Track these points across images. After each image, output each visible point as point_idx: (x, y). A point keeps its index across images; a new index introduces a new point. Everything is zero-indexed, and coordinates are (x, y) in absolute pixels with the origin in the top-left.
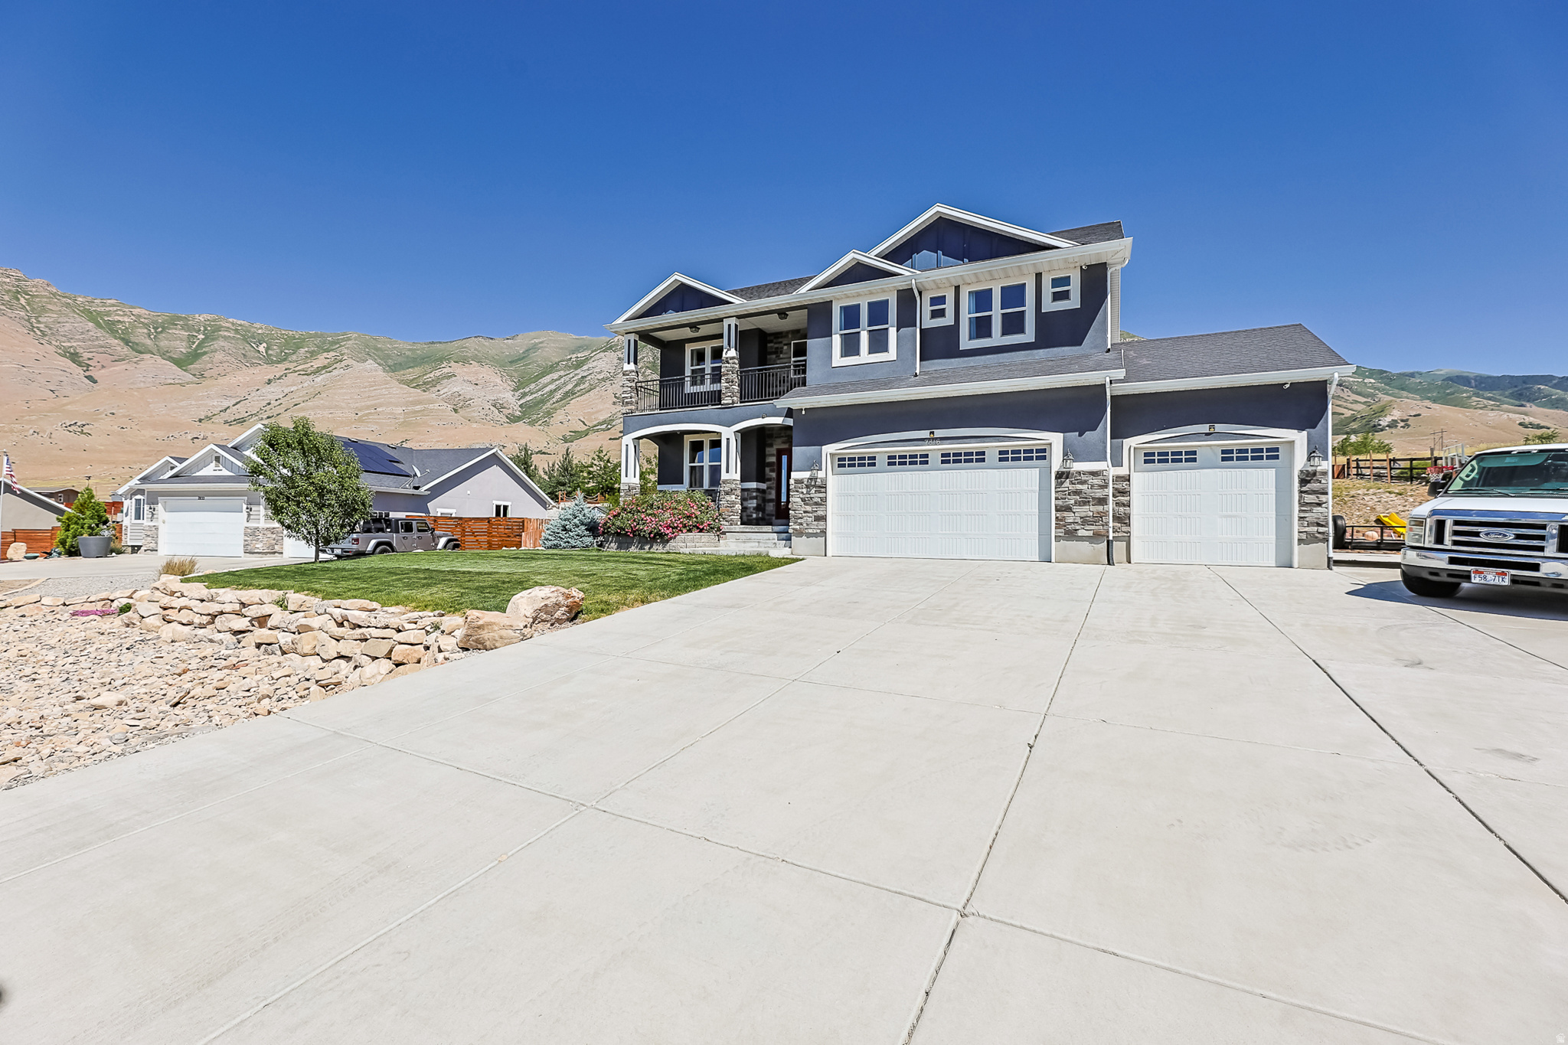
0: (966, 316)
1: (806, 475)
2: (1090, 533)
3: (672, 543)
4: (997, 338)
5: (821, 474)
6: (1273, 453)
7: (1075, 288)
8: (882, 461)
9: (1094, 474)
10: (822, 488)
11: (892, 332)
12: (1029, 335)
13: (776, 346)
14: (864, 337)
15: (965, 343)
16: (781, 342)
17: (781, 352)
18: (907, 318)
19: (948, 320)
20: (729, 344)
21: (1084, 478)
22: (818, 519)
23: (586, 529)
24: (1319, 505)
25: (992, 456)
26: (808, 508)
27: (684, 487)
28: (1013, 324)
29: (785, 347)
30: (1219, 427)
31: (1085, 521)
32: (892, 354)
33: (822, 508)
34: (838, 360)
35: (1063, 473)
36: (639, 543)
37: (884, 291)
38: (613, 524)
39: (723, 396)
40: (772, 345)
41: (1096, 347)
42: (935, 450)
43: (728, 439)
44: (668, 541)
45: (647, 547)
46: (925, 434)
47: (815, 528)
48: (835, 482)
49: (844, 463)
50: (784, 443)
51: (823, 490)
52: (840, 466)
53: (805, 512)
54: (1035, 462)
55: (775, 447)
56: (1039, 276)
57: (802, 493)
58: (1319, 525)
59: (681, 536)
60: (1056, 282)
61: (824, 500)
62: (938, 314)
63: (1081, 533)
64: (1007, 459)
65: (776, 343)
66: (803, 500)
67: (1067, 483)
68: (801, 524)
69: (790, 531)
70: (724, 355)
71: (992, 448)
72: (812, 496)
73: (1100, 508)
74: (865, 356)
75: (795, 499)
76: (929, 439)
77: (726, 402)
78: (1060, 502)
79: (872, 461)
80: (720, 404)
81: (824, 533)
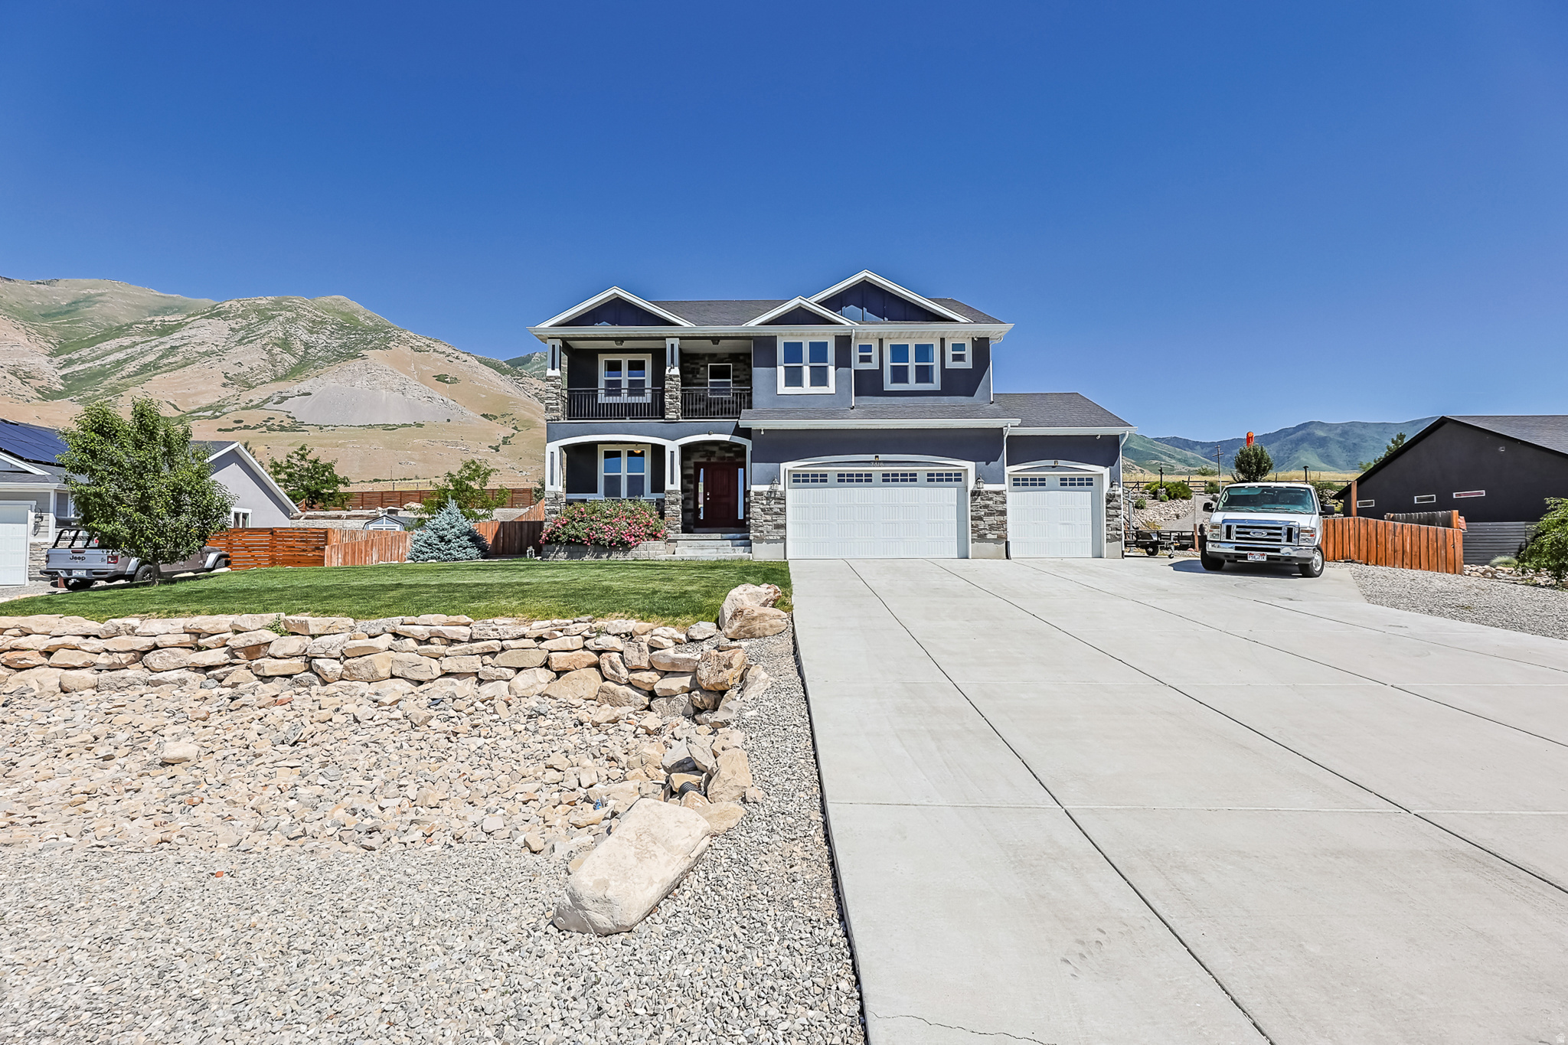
0: (888, 363)
1: (766, 488)
2: (996, 537)
3: (634, 552)
4: (912, 384)
5: (781, 488)
6: (1089, 482)
7: (968, 353)
8: (832, 478)
9: (997, 493)
10: (782, 499)
11: (831, 370)
12: (936, 384)
13: (693, 366)
14: (806, 371)
15: (889, 386)
16: (697, 364)
17: (698, 373)
18: (843, 361)
19: (874, 365)
20: (672, 362)
21: (990, 496)
22: (778, 527)
23: (468, 540)
24: (1117, 516)
25: (922, 477)
26: (769, 518)
27: (600, 495)
28: (924, 374)
29: (702, 369)
30: (1061, 463)
31: (991, 528)
32: (831, 388)
33: (783, 517)
34: (782, 389)
35: (976, 492)
36: (594, 552)
37: (824, 334)
38: (564, 534)
39: (666, 411)
40: (688, 364)
41: (983, 399)
42: (877, 470)
43: (672, 452)
44: (629, 549)
45: (605, 556)
46: (872, 457)
47: (776, 535)
48: (794, 497)
49: (798, 478)
50: (702, 457)
51: (782, 502)
52: (794, 481)
53: (765, 521)
54: (953, 483)
55: (693, 461)
56: (942, 340)
57: (763, 504)
58: (1117, 529)
59: (643, 544)
60: (955, 347)
61: (783, 511)
62: (866, 359)
63: (989, 536)
64: (933, 480)
65: (692, 364)
66: (763, 510)
67: (979, 500)
68: (762, 532)
69: (751, 538)
70: (667, 372)
71: (922, 471)
72: (771, 506)
73: (1002, 518)
74: (807, 388)
75: (756, 509)
76: (874, 462)
77: (670, 417)
78: (974, 514)
79: (824, 478)
80: (663, 418)
81: (784, 539)
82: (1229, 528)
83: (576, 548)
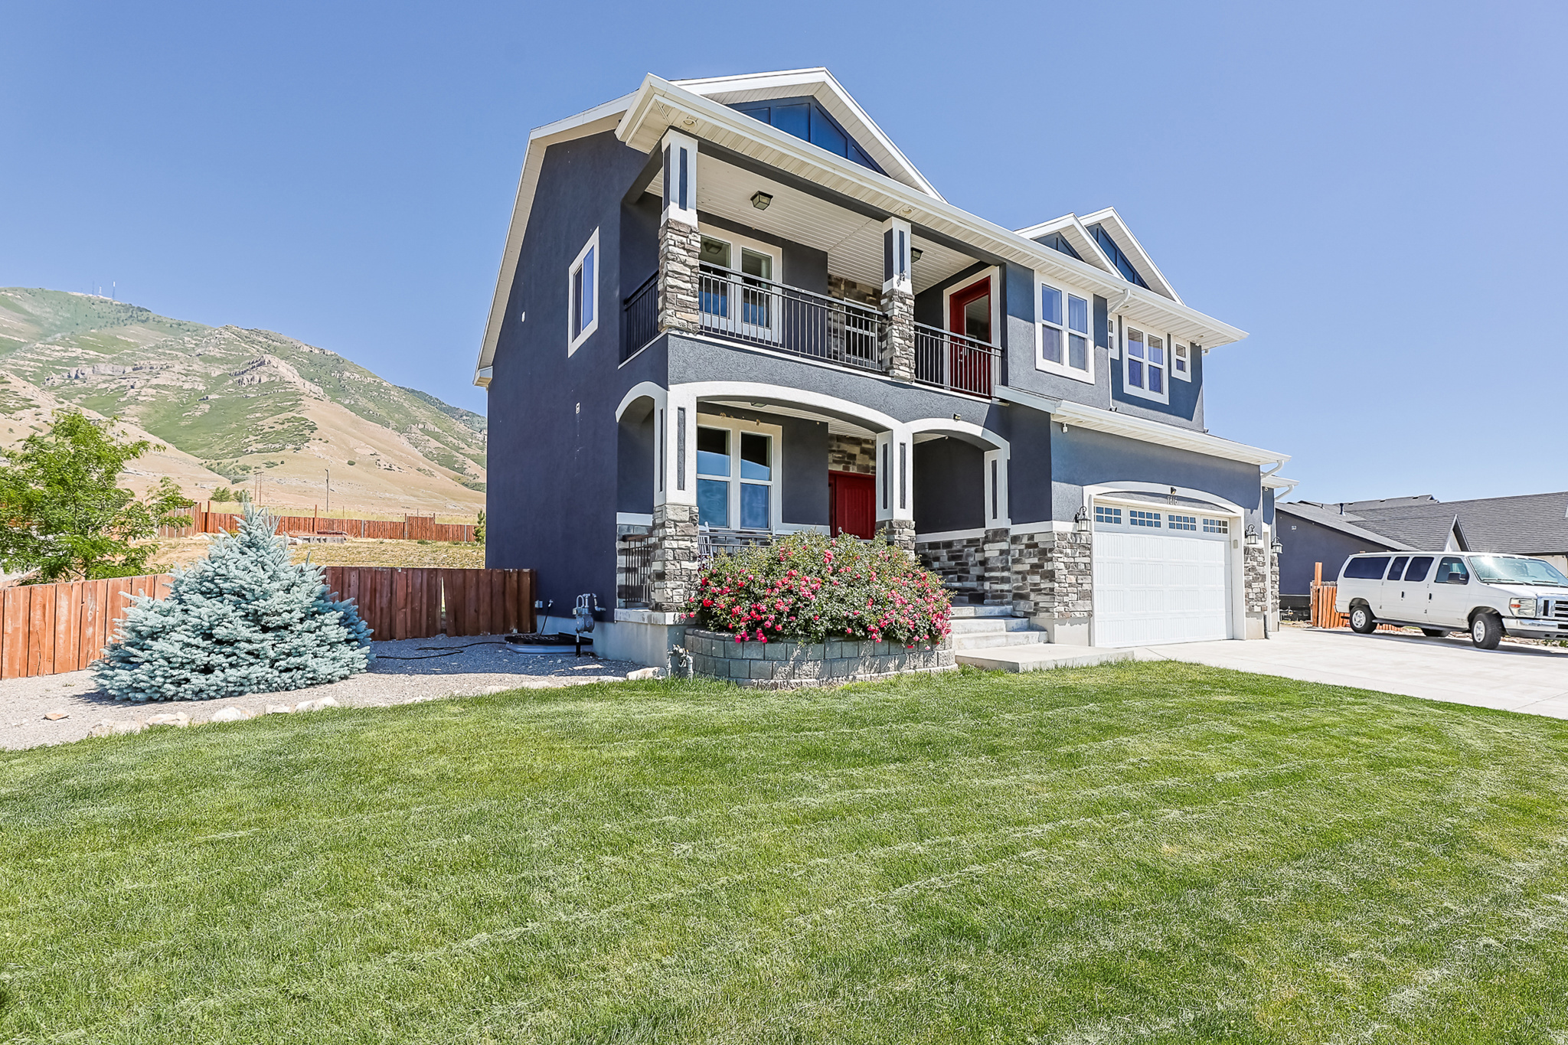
1: (1070, 527)
4: (1146, 391)
5: (1086, 529)
7: (1187, 360)
8: (1126, 517)
9: (1260, 551)
12: (1166, 397)
14: (1065, 340)
15: (1128, 387)
18: (1100, 337)
21: (1255, 554)
22: (1083, 596)
25: (1200, 523)
26: (1072, 579)
28: (1155, 379)
33: (1089, 580)
34: (1041, 360)
35: (1246, 549)
39: (894, 362)
42: (1167, 510)
43: (902, 444)
46: (1169, 489)
47: (1081, 609)
49: (1102, 515)
50: (836, 462)
51: (1088, 552)
52: (1099, 519)
53: (1069, 585)
56: (1168, 334)
57: (1067, 554)
60: (1178, 350)
61: (1089, 569)
64: (1209, 530)
66: (1066, 564)
67: (1248, 559)
68: (1067, 604)
69: (1053, 615)
71: (1201, 516)
72: (1077, 560)
74: (1066, 368)
75: (1061, 563)
77: (902, 374)
78: (1246, 578)
79: (1119, 516)
81: (1090, 614)
82: (1546, 603)
83: (836, 648)
